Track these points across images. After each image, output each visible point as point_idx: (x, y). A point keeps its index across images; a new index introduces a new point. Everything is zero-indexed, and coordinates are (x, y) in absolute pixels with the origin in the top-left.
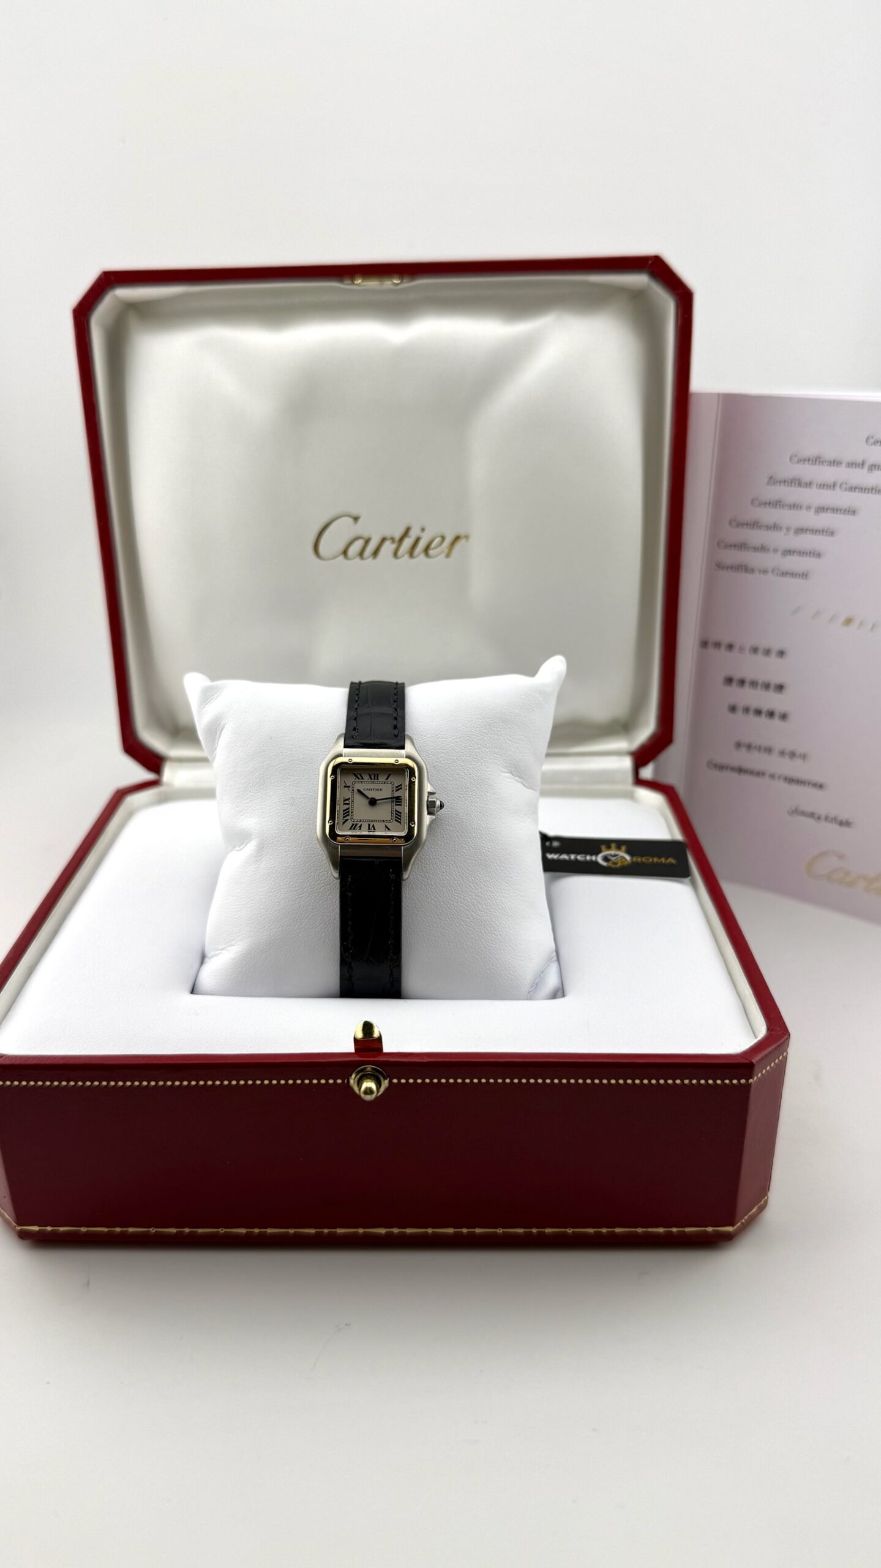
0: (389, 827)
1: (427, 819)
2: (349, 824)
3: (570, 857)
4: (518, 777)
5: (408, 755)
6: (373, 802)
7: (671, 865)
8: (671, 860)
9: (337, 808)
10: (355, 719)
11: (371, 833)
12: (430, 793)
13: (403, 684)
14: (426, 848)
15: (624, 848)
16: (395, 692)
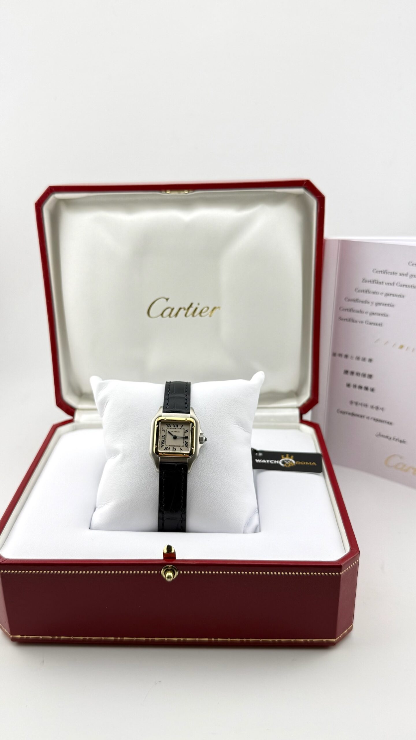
0: (182, 449)
1: (199, 445)
2: (164, 447)
3: (266, 461)
4: (241, 426)
5: (191, 416)
6: (175, 438)
7: (314, 466)
8: (314, 464)
9: (158, 440)
10: (168, 399)
11: (174, 452)
12: (201, 434)
13: (190, 383)
14: (198, 459)
15: (292, 457)
16: (186, 387)
